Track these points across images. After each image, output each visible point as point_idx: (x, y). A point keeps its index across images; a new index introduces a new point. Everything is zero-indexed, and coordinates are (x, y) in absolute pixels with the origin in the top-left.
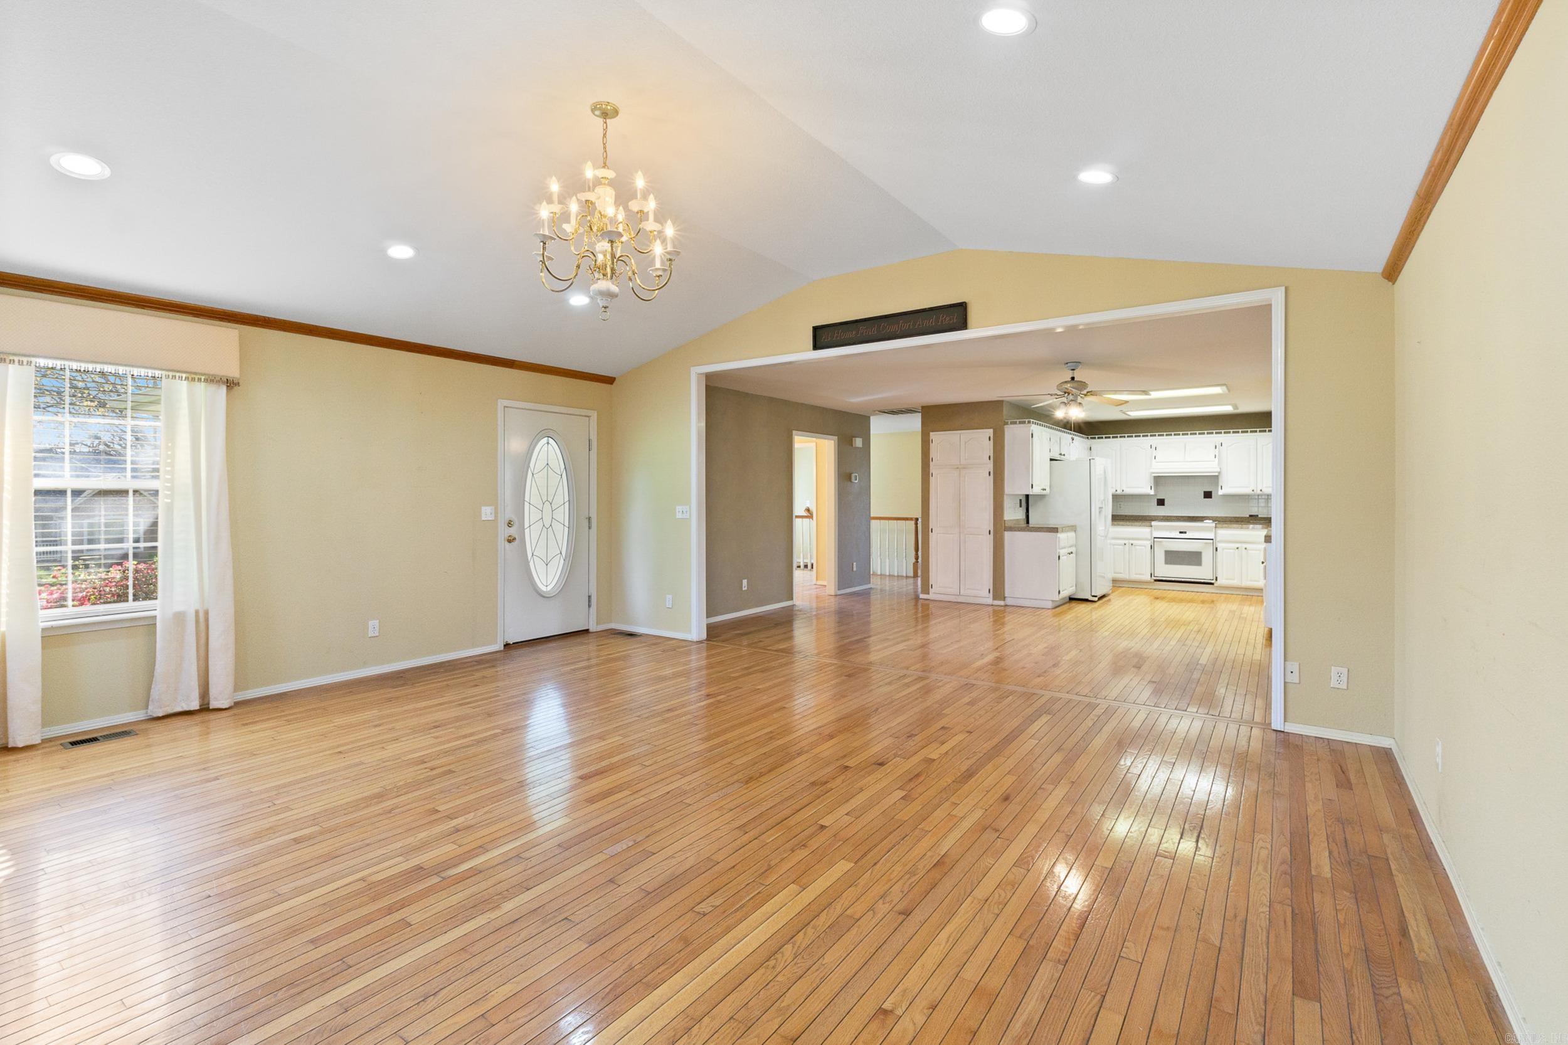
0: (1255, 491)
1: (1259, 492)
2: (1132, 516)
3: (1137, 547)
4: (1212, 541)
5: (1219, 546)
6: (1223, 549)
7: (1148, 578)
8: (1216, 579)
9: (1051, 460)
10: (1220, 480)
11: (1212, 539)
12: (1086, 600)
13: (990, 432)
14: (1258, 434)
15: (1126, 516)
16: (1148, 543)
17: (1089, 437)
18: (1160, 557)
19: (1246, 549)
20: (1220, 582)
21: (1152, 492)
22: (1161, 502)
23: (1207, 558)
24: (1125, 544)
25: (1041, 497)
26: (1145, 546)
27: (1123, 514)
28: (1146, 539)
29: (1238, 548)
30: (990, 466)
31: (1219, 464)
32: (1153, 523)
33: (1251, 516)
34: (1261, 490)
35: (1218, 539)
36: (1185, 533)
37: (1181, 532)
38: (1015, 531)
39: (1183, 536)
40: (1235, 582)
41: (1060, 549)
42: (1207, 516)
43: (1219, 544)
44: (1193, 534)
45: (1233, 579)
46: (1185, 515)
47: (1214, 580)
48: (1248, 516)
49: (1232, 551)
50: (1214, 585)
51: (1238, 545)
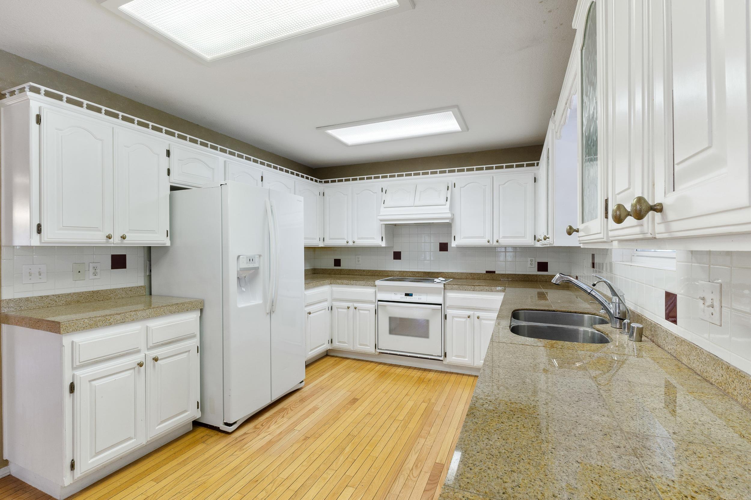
0: (491, 242)
1: (495, 243)
2: (369, 271)
3: (361, 312)
4: (440, 306)
5: (450, 312)
6: (453, 317)
7: (371, 349)
8: (445, 355)
9: (173, 188)
10: (453, 228)
11: (441, 305)
12: (217, 429)
14: (494, 171)
15: (364, 271)
16: (372, 307)
17: (323, 181)
18: (384, 325)
19: (478, 318)
20: (451, 359)
21: (383, 244)
22: (397, 256)
23: (435, 328)
24: (348, 308)
25: (163, 249)
26: (369, 310)
27: (362, 269)
28: (370, 302)
29: (469, 317)
31: (451, 208)
32: (378, 282)
33: (487, 272)
34: (497, 242)
35: (448, 304)
36: (412, 295)
37: (407, 295)
39: (408, 299)
41: (74, 368)
42: (443, 272)
43: (448, 311)
44: (420, 297)
45: (464, 357)
46: (419, 272)
47: (443, 357)
48: (485, 272)
49: (463, 320)
50: (444, 362)
51: (468, 313)
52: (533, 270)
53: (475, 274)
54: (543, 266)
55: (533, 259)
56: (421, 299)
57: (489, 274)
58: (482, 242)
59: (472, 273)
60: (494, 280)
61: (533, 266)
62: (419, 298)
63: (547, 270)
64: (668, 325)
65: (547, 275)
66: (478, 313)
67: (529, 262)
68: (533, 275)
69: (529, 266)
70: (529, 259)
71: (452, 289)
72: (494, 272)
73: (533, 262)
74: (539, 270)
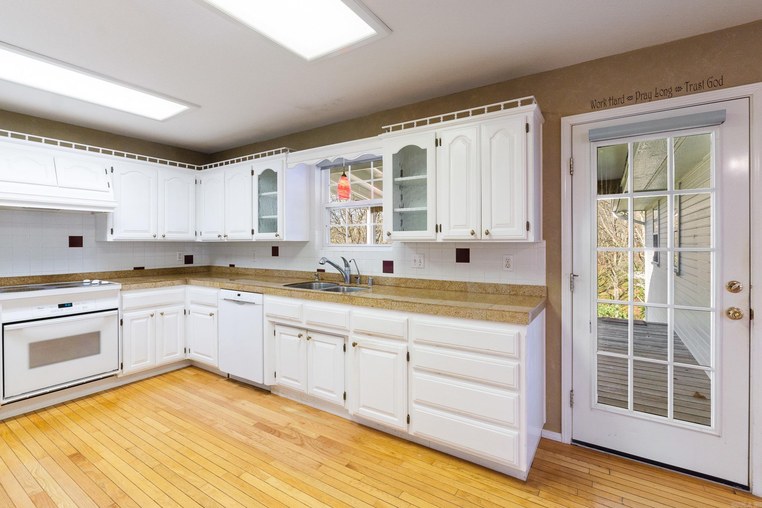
0: (157, 236)
4: (116, 311)
5: (127, 316)
6: (132, 320)
10: (110, 220)
11: (116, 309)
18: (20, 357)
19: (162, 314)
20: (126, 370)
29: (152, 316)
33: (135, 268)
34: (164, 236)
35: (126, 306)
36: (71, 305)
37: (61, 306)
40: (148, 363)
42: (76, 274)
43: (124, 314)
44: (85, 305)
45: (145, 360)
46: (33, 277)
47: (120, 369)
48: (133, 269)
49: (145, 320)
50: (120, 375)
51: (151, 311)
52: (181, 263)
53: (121, 272)
54: (189, 259)
55: (182, 253)
56: (86, 307)
57: (138, 271)
58: (147, 236)
59: (117, 271)
60: (143, 276)
61: (181, 260)
62: (84, 307)
63: (192, 263)
65: (193, 267)
67: (178, 256)
68: (181, 268)
69: (178, 259)
70: (178, 253)
72: (143, 268)
73: (181, 256)
74: (186, 263)
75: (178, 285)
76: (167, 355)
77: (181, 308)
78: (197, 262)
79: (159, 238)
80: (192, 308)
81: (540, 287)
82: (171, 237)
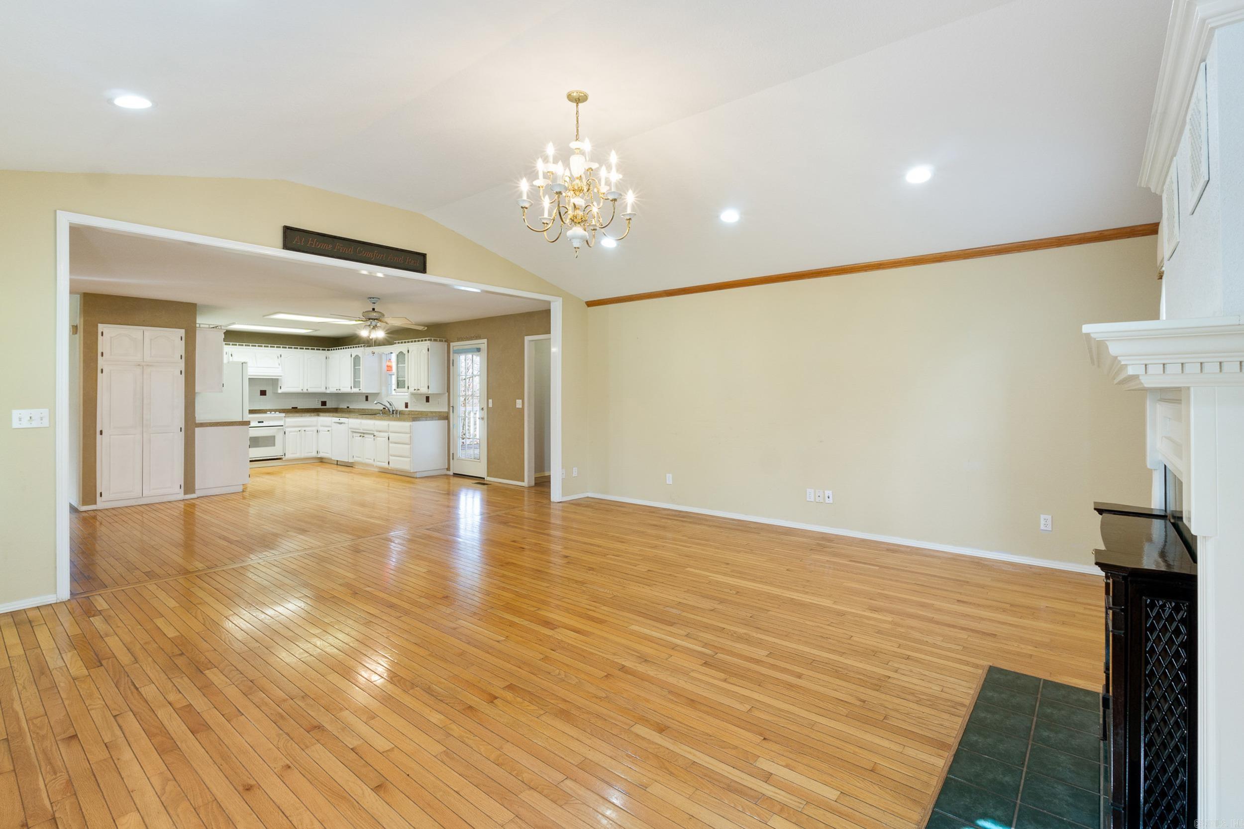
5: (287, 430)
6: (290, 432)
8: (285, 455)
10: (280, 381)
11: (282, 426)
13: (182, 332)
14: (305, 350)
19: (305, 431)
20: (287, 457)
23: (278, 441)
29: (300, 431)
30: (182, 365)
33: (293, 408)
34: (307, 390)
35: (286, 425)
36: (263, 422)
37: (259, 422)
38: (207, 426)
39: (261, 424)
40: (297, 455)
42: (265, 408)
45: (296, 454)
48: (291, 408)
49: (296, 433)
50: (283, 459)
51: (299, 429)
53: (285, 409)
54: (324, 403)
55: (319, 399)
56: (270, 424)
58: (299, 390)
59: (283, 409)
60: (297, 411)
62: (268, 424)
63: (326, 405)
64: (406, 409)
65: (326, 408)
66: (304, 429)
67: (317, 401)
69: (317, 403)
70: (317, 399)
71: (288, 417)
72: (296, 408)
73: (319, 401)
74: (322, 405)
75: (314, 416)
76: (307, 453)
77: (315, 429)
78: (329, 405)
79: (305, 391)
80: (320, 429)
81: (446, 412)
82: (311, 390)
